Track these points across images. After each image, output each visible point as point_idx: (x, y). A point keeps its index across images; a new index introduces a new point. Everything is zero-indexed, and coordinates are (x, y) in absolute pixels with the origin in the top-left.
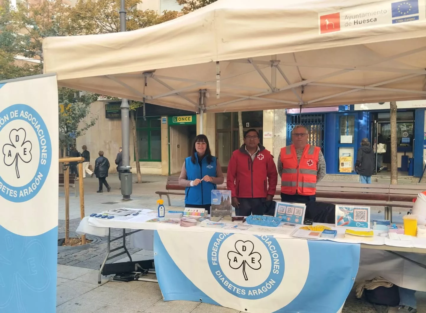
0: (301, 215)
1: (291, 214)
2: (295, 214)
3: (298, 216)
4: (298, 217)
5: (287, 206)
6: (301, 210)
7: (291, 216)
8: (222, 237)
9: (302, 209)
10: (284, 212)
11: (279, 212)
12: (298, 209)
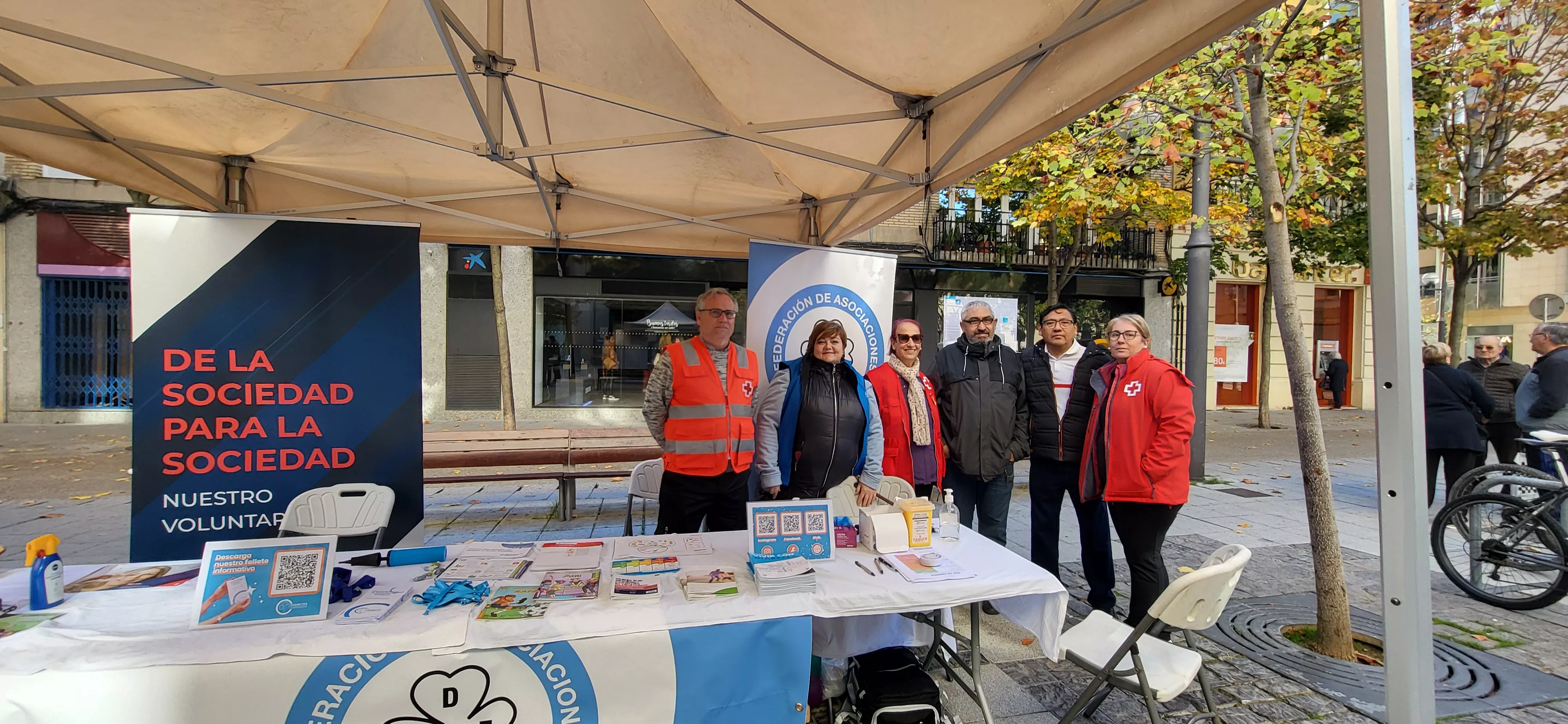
0: (824, 531)
1: (797, 532)
2: (808, 532)
3: (817, 535)
4: (819, 537)
5: (779, 511)
6: (821, 516)
7: (799, 538)
8: (350, 674)
9: (823, 513)
10: (775, 533)
11: (758, 534)
12: (812, 513)
